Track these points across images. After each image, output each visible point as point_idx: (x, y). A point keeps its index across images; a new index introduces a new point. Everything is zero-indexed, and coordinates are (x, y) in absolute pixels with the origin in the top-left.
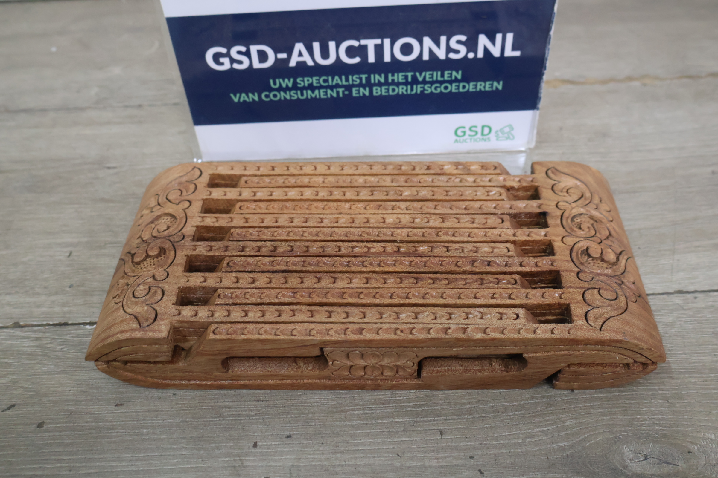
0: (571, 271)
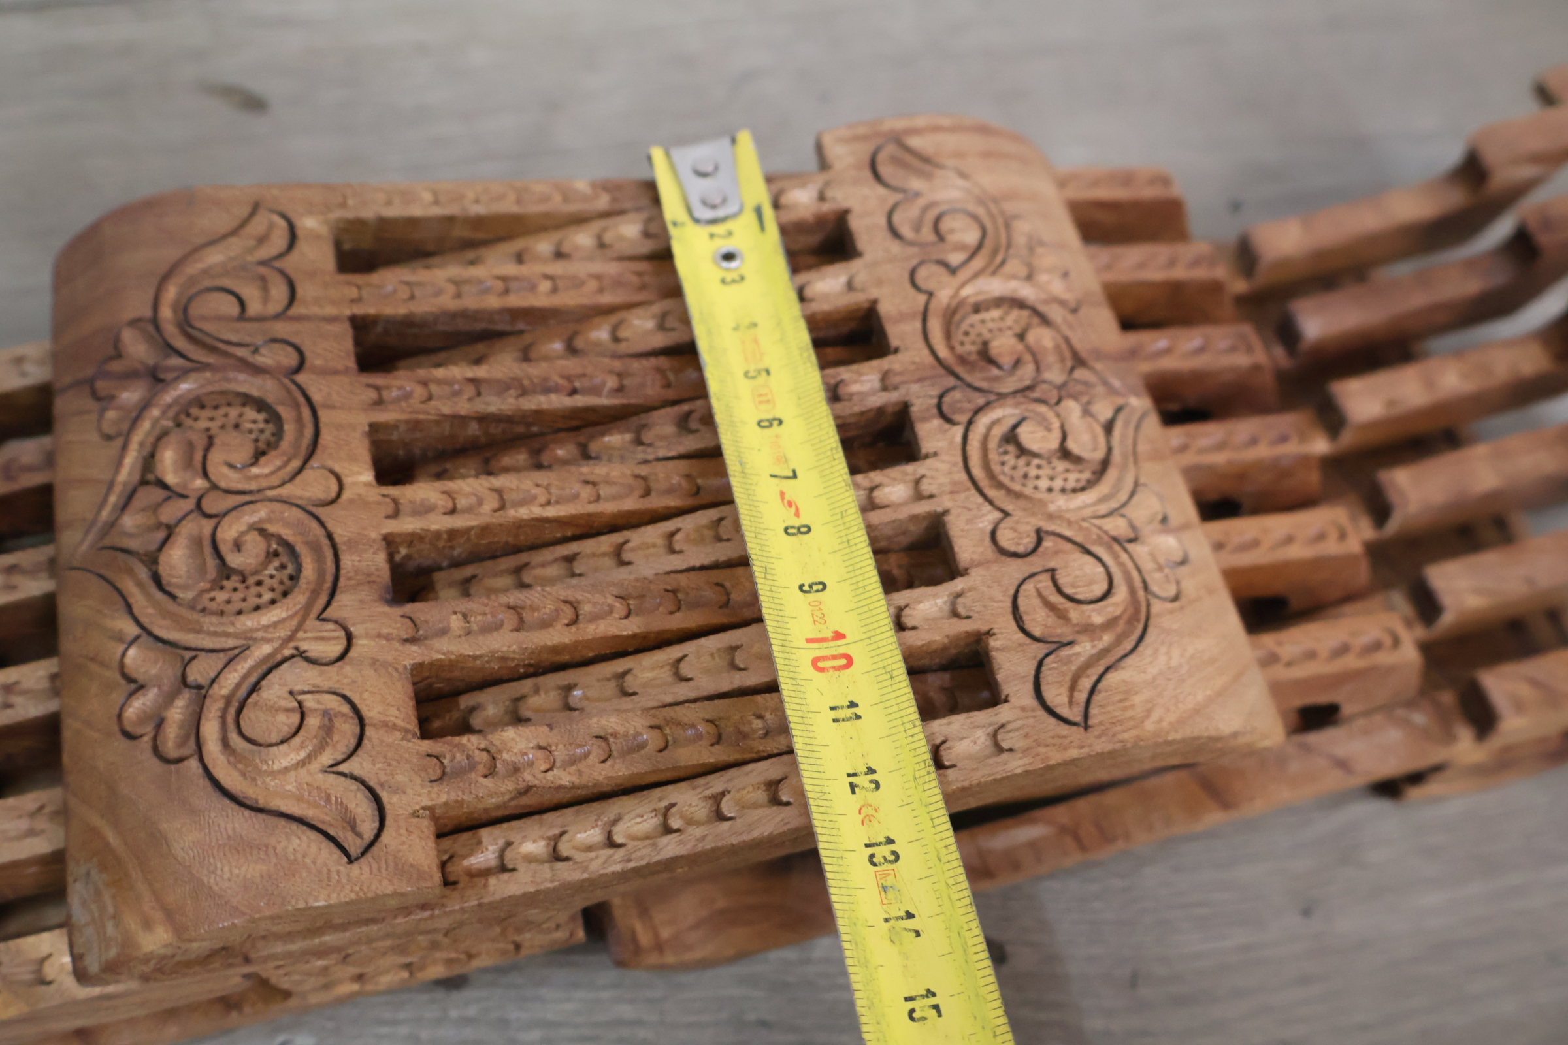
0: (327, 372)
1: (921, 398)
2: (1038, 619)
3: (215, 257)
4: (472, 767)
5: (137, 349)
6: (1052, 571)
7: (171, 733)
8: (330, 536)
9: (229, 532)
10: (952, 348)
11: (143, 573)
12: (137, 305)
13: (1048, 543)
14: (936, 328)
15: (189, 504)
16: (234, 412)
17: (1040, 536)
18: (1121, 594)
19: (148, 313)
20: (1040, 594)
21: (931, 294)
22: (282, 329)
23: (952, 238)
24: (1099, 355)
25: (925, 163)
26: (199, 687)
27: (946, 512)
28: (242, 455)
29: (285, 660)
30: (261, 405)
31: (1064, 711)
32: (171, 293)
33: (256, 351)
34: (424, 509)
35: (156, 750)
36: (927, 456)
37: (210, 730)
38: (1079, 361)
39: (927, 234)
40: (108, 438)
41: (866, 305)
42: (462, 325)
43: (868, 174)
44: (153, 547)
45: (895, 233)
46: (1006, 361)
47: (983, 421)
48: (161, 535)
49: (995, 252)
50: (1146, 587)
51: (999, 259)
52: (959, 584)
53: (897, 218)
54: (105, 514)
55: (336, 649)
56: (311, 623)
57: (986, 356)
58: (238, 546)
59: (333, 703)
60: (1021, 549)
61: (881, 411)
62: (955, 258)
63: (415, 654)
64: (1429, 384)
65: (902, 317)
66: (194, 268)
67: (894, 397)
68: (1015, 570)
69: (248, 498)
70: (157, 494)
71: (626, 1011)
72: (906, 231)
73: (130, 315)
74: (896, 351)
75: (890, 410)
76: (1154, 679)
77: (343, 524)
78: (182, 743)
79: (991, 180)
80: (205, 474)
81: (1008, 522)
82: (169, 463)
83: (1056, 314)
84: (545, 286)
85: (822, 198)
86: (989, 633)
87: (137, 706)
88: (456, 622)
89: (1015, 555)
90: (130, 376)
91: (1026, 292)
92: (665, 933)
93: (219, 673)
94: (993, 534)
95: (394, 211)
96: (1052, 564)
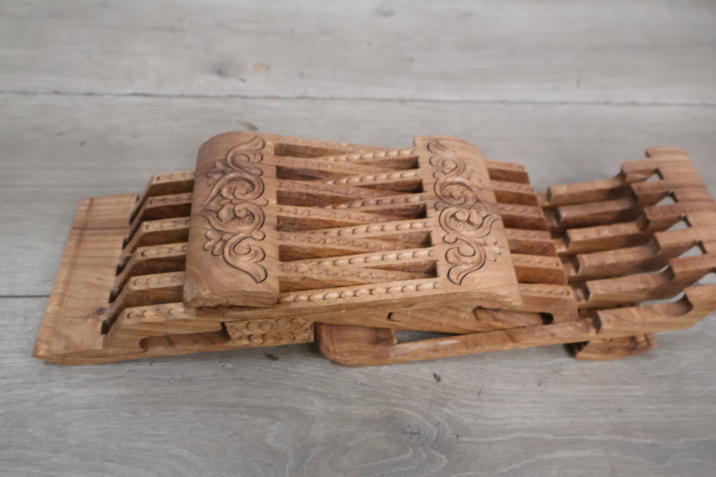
0: (268, 177)
1: (430, 203)
2: (452, 259)
3: (243, 147)
4: (291, 269)
5: (220, 166)
6: (458, 248)
7: (216, 251)
8: (263, 213)
9: (238, 208)
10: (441, 192)
11: (214, 215)
12: (222, 156)
13: (458, 241)
14: (438, 187)
15: (229, 201)
16: (243, 183)
17: (457, 239)
18: (477, 256)
19: (223, 158)
20: (454, 253)
21: (438, 179)
22: (258, 165)
23: (447, 166)
24: (486, 201)
25: (443, 147)
26: (225, 240)
27: (431, 231)
28: (243, 191)
29: (247, 238)
30: (250, 182)
31: (455, 281)
32: (231, 154)
33: (251, 169)
34: (289, 212)
35: (212, 253)
36: (429, 217)
37: (227, 250)
38: (478, 201)
39: (440, 164)
40: (209, 186)
41: (419, 181)
42: (306, 173)
43: (426, 149)
44: (218, 209)
45: (430, 163)
46: (456, 197)
47: (446, 211)
48: (220, 207)
49: (459, 171)
50: (485, 256)
51: (460, 173)
52: (431, 248)
53: (432, 160)
54: (206, 203)
55: (261, 237)
56: (256, 231)
57: (451, 196)
58: (240, 211)
59: (258, 249)
60: (451, 242)
61: (418, 206)
62: (447, 171)
63: (281, 243)
64: (599, 233)
65: (428, 184)
66: (238, 149)
67: (422, 202)
68: (447, 247)
69: (244, 201)
70: (220, 198)
71: (323, 374)
72: (434, 163)
73: (219, 158)
74: (425, 192)
75: (421, 206)
76: (482, 277)
77: (267, 211)
78: (219, 252)
79: (462, 154)
80: (233, 195)
81: (449, 235)
82: (224, 192)
83: (474, 189)
84: (330, 166)
85: (412, 153)
86: (438, 261)
87: (208, 244)
88: (293, 238)
89: (449, 243)
90: (217, 172)
91: (467, 182)
92: (338, 350)
93: (231, 238)
94: (444, 238)
95: (292, 143)
96: (459, 246)
